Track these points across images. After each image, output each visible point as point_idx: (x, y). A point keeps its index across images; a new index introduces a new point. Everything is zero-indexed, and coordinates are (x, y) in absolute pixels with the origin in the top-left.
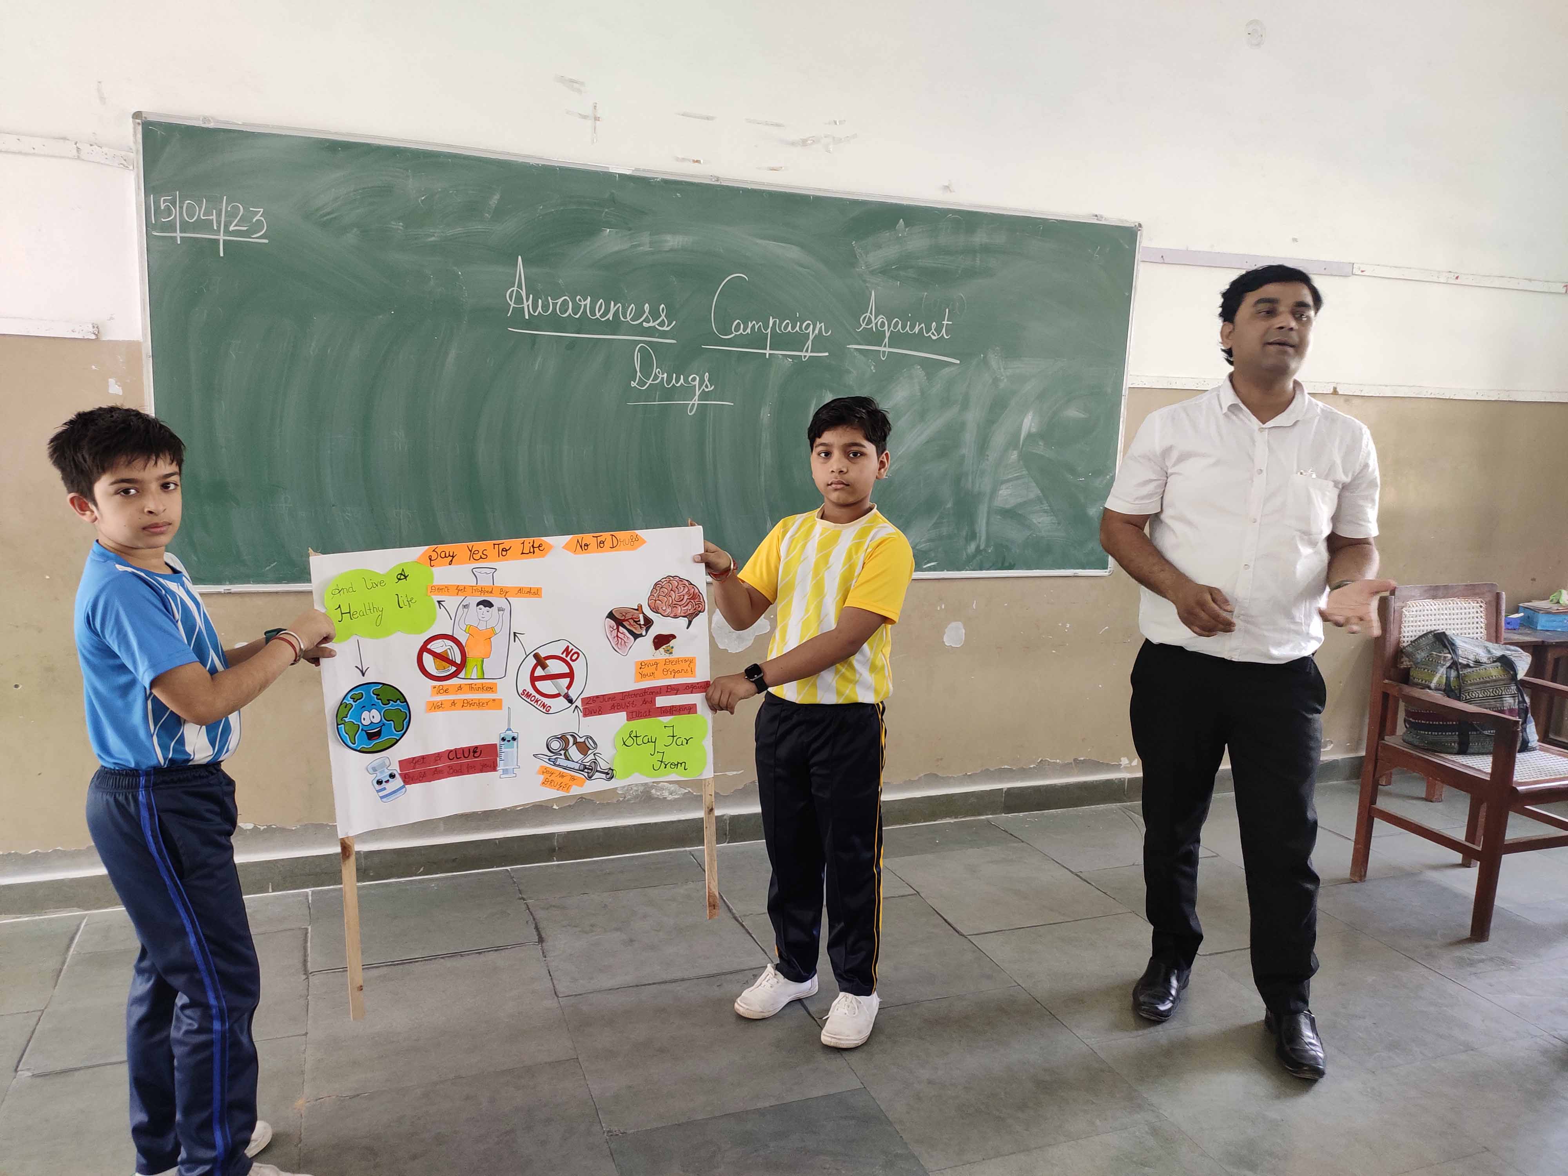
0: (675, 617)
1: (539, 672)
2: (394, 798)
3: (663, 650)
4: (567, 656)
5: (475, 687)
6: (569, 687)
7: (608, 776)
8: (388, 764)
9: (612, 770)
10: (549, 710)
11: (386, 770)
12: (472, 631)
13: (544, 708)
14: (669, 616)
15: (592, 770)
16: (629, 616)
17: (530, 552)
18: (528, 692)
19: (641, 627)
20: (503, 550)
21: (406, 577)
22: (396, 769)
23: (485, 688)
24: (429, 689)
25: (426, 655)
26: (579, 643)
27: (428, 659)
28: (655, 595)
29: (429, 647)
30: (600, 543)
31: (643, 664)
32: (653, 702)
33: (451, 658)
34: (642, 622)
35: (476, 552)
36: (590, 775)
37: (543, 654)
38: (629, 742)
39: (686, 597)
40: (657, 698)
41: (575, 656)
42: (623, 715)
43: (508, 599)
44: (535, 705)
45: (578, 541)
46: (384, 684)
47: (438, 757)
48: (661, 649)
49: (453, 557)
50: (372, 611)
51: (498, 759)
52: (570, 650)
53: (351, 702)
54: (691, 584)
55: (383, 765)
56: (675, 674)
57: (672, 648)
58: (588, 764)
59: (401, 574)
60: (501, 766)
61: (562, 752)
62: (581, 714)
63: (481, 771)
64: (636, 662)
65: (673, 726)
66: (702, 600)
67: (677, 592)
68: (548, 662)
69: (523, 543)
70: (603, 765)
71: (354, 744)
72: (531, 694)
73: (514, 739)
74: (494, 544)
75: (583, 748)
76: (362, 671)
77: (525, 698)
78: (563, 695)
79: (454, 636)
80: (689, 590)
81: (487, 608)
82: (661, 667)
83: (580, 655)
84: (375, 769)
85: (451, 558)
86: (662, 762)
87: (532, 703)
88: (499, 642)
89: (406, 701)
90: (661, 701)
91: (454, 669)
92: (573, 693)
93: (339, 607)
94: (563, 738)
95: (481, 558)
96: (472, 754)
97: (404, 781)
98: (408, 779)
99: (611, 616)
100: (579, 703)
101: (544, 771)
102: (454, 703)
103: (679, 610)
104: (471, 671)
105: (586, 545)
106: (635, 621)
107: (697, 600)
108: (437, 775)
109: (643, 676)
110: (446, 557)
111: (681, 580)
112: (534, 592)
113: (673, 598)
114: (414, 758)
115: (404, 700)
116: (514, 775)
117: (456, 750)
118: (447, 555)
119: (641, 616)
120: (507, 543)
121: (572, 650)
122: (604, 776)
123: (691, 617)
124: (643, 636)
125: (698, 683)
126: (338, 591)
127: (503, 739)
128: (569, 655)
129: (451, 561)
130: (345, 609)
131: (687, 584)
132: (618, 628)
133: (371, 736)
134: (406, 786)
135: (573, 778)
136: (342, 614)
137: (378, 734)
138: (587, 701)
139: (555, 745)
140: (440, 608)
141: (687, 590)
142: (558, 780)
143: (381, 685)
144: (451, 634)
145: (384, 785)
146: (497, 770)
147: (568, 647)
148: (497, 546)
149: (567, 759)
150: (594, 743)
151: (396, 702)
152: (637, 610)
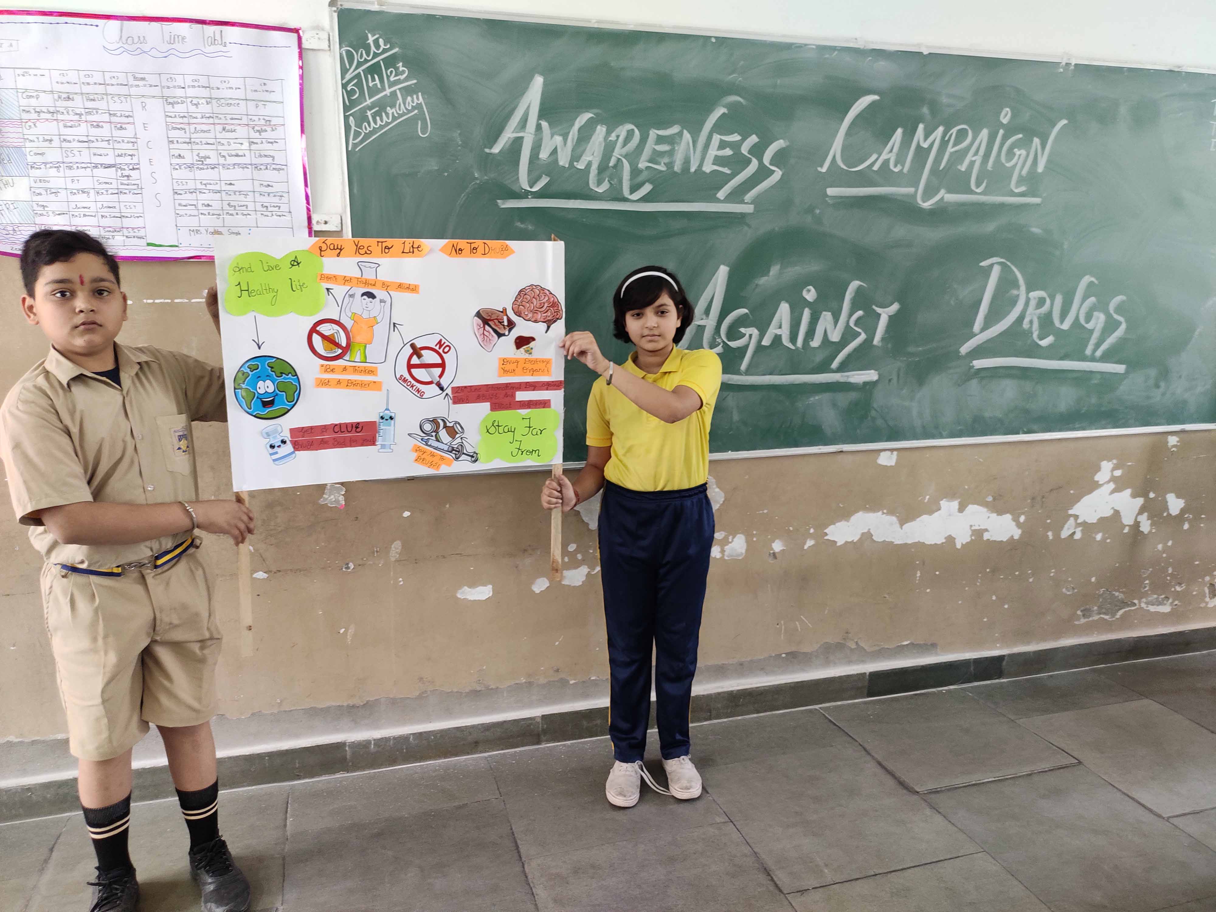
0: (536, 322)
1: (415, 360)
2: (285, 461)
3: (524, 350)
4: (440, 348)
5: (358, 369)
6: (440, 376)
7: (473, 459)
8: (280, 431)
9: (477, 454)
10: (423, 395)
11: (278, 437)
12: (355, 317)
13: (418, 393)
14: (529, 320)
15: (459, 452)
16: (494, 317)
17: (410, 252)
18: (405, 378)
19: (504, 328)
20: (385, 248)
21: (298, 264)
22: (287, 436)
23: (367, 371)
24: (318, 368)
25: (315, 336)
26: (451, 338)
27: (317, 340)
28: (519, 301)
29: (318, 329)
30: (473, 249)
31: (505, 361)
32: (513, 396)
33: (337, 341)
34: (506, 323)
35: (362, 247)
36: (458, 455)
37: (419, 344)
38: (492, 430)
39: (546, 305)
40: (517, 393)
41: (447, 349)
42: (487, 405)
43: (390, 292)
44: (410, 389)
45: (453, 246)
46: (278, 358)
47: (324, 429)
48: (522, 350)
49: (341, 250)
50: (268, 291)
51: (377, 435)
52: (442, 343)
53: (248, 370)
54: (551, 294)
55: (275, 431)
56: (533, 372)
57: (532, 349)
58: (456, 446)
59: (294, 261)
60: (379, 441)
61: (434, 434)
62: (451, 401)
63: (363, 445)
64: (500, 359)
65: (530, 418)
66: (560, 309)
67: (538, 300)
68: (423, 352)
69: (404, 243)
70: (469, 449)
71: (250, 409)
72: (407, 380)
73: (391, 418)
74: (378, 242)
75: (452, 432)
76: (258, 345)
77: (402, 383)
78: (435, 382)
79: (341, 321)
80: (549, 299)
81: (371, 299)
82: (521, 365)
83: (451, 350)
84: (268, 435)
85: (339, 251)
86: (519, 449)
87: (408, 387)
88: (381, 330)
89: (296, 375)
90: (521, 396)
91: (340, 351)
92: (444, 382)
93: (239, 284)
94: (434, 421)
95: (366, 253)
96: (354, 429)
97: (294, 448)
98: (298, 446)
99: (478, 315)
100: (449, 391)
101: (417, 449)
102: (339, 382)
103: (539, 316)
104: (356, 355)
105: (460, 250)
106: (499, 322)
107: (556, 308)
108: (323, 444)
109: (505, 372)
110: (334, 249)
111: (543, 289)
112: (412, 289)
113: (535, 304)
114: (303, 428)
115: (294, 374)
116: (391, 450)
117: (340, 425)
118: (336, 248)
119: (505, 318)
120: (389, 242)
121: (444, 343)
122: (469, 458)
123: (549, 323)
124: (506, 336)
125: (553, 382)
126: (238, 269)
127: (382, 418)
128: (442, 347)
129: (340, 253)
130: (244, 287)
131: (548, 293)
132: (484, 327)
133: (266, 404)
134: (296, 452)
135: (442, 458)
136: (241, 291)
137: (271, 403)
138: (456, 390)
139: (428, 427)
140: (329, 295)
141: (547, 299)
142: (429, 458)
143: (275, 359)
144: (338, 319)
145: (276, 449)
146: (376, 445)
147: (441, 340)
148: (380, 244)
149: (437, 440)
150: (462, 428)
151: (288, 375)
152: (502, 312)
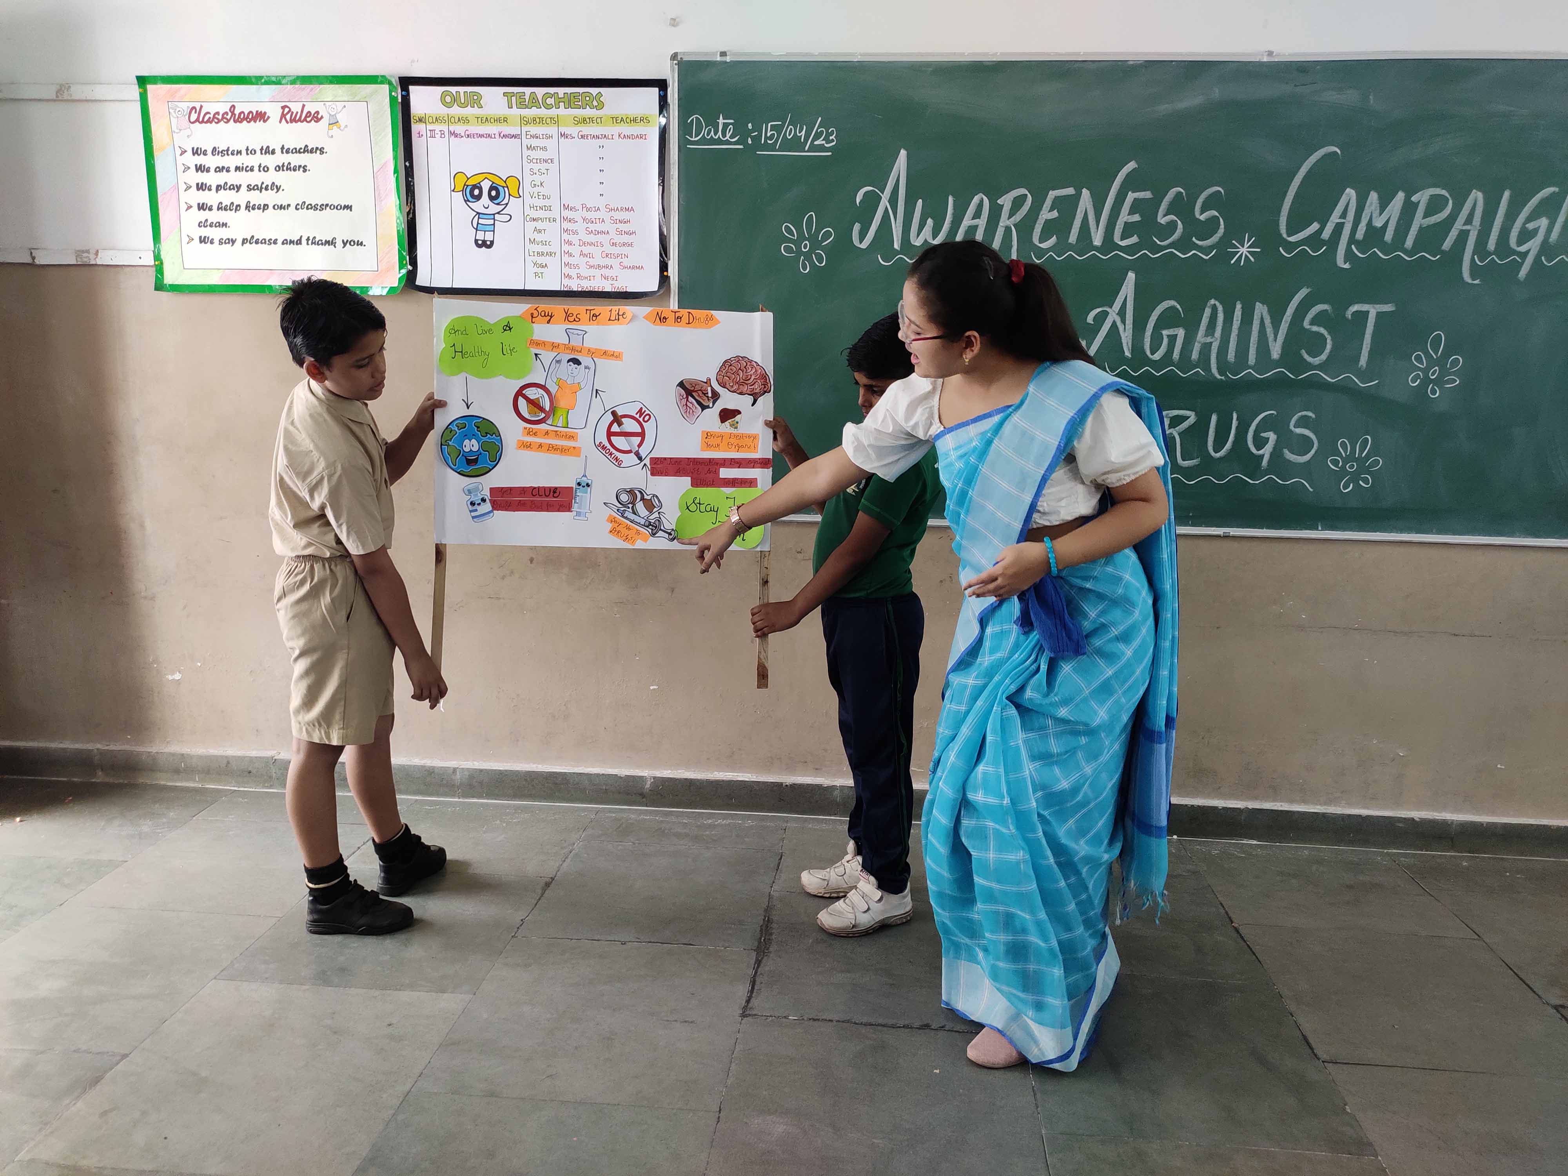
0: (741, 394)
1: (615, 428)
2: (483, 519)
3: (729, 424)
4: (640, 417)
6: (640, 446)
7: (671, 537)
8: (481, 489)
9: (675, 531)
10: (621, 464)
11: (479, 494)
12: (560, 383)
13: (616, 462)
14: (735, 392)
15: (656, 527)
16: (697, 388)
17: (616, 319)
18: (604, 445)
19: (708, 400)
20: (593, 316)
21: (510, 329)
22: (486, 493)
24: (521, 429)
25: (521, 399)
26: (652, 407)
27: (522, 402)
28: (724, 371)
29: (524, 392)
30: (678, 318)
31: (709, 434)
32: (717, 473)
33: (541, 405)
34: (710, 395)
35: (571, 315)
36: (654, 532)
37: (620, 412)
38: (693, 507)
39: (753, 377)
40: (721, 469)
41: (647, 417)
42: (688, 480)
43: (594, 359)
44: (609, 457)
45: (658, 314)
46: (484, 419)
47: (523, 490)
48: (727, 423)
49: (551, 317)
50: (480, 353)
51: (573, 502)
52: (643, 411)
53: (456, 428)
54: (759, 365)
55: (477, 489)
56: (739, 448)
57: (737, 423)
58: (653, 521)
59: (507, 326)
60: (575, 507)
61: (630, 506)
62: (649, 473)
63: (559, 511)
64: (703, 432)
65: (735, 497)
66: (768, 381)
67: (744, 372)
68: (623, 420)
69: (611, 311)
70: (667, 526)
71: (455, 466)
72: (606, 447)
73: (588, 485)
74: (587, 310)
75: (649, 505)
76: (467, 405)
77: (600, 450)
78: (634, 452)
80: (756, 371)
81: (576, 366)
82: (726, 440)
83: (652, 417)
84: (470, 492)
85: (549, 318)
87: (607, 455)
88: (583, 396)
89: (499, 436)
90: (725, 473)
91: (543, 415)
92: (643, 452)
93: (454, 345)
94: (631, 492)
95: (575, 320)
96: (552, 493)
97: (493, 507)
98: (497, 506)
99: (681, 385)
100: (647, 461)
101: (612, 520)
102: (540, 446)
103: (745, 389)
104: (559, 419)
105: (666, 319)
106: (703, 393)
107: (763, 380)
108: (521, 506)
109: (708, 446)
111: (750, 361)
112: (615, 356)
113: (741, 376)
114: (503, 488)
115: (497, 435)
116: (586, 519)
117: (539, 488)
118: (546, 314)
119: (709, 389)
120: (597, 310)
121: (645, 411)
122: (666, 535)
123: (756, 396)
124: (710, 408)
125: (760, 459)
126: (453, 332)
127: (579, 484)
128: (642, 416)
129: (550, 320)
130: (459, 349)
131: (755, 366)
132: (687, 398)
133: (470, 462)
134: (494, 512)
135: (638, 532)
136: (456, 352)
137: (475, 461)
138: (655, 461)
139: (624, 498)
140: (537, 360)
141: (754, 371)
142: (625, 531)
143: (481, 419)
144: (544, 384)
145: (476, 507)
146: (572, 511)
147: (641, 408)
148: (588, 312)
149: (634, 513)
150: (659, 501)
151: (492, 436)
152: (706, 383)
